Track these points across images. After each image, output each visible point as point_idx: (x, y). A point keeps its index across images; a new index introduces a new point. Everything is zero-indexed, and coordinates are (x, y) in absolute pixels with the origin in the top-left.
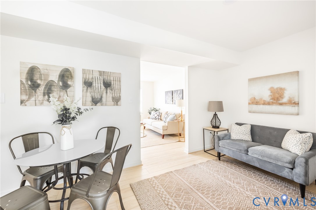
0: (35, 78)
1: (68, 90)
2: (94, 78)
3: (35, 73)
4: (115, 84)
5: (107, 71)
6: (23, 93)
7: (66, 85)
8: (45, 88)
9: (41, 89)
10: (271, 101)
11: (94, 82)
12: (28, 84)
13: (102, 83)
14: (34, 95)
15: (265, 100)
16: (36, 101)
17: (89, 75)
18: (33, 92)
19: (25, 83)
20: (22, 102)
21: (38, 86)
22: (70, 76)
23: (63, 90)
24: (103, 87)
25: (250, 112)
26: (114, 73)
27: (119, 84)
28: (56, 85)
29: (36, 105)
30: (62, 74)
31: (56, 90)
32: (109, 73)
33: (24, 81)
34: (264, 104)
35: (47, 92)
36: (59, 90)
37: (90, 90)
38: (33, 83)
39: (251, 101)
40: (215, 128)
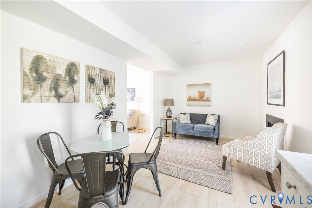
0: (41, 70)
1: (75, 86)
2: (96, 75)
3: (40, 63)
4: (111, 82)
5: (106, 69)
6: (27, 87)
7: (72, 81)
8: (52, 82)
9: (48, 83)
10: (199, 99)
11: (96, 79)
12: (33, 76)
13: (102, 80)
14: (40, 89)
15: (196, 98)
16: (42, 97)
17: (92, 72)
18: (38, 86)
19: (29, 75)
20: (25, 98)
21: (44, 79)
22: (76, 71)
23: (69, 86)
24: (103, 84)
25: (188, 106)
26: (110, 72)
27: (114, 83)
28: (63, 79)
29: (41, 102)
30: (69, 67)
31: (63, 85)
32: (107, 71)
33: (28, 72)
34: (195, 100)
35: (53, 87)
36: (66, 85)
37: (93, 87)
38: (38, 76)
39: (188, 99)
40: (169, 118)
